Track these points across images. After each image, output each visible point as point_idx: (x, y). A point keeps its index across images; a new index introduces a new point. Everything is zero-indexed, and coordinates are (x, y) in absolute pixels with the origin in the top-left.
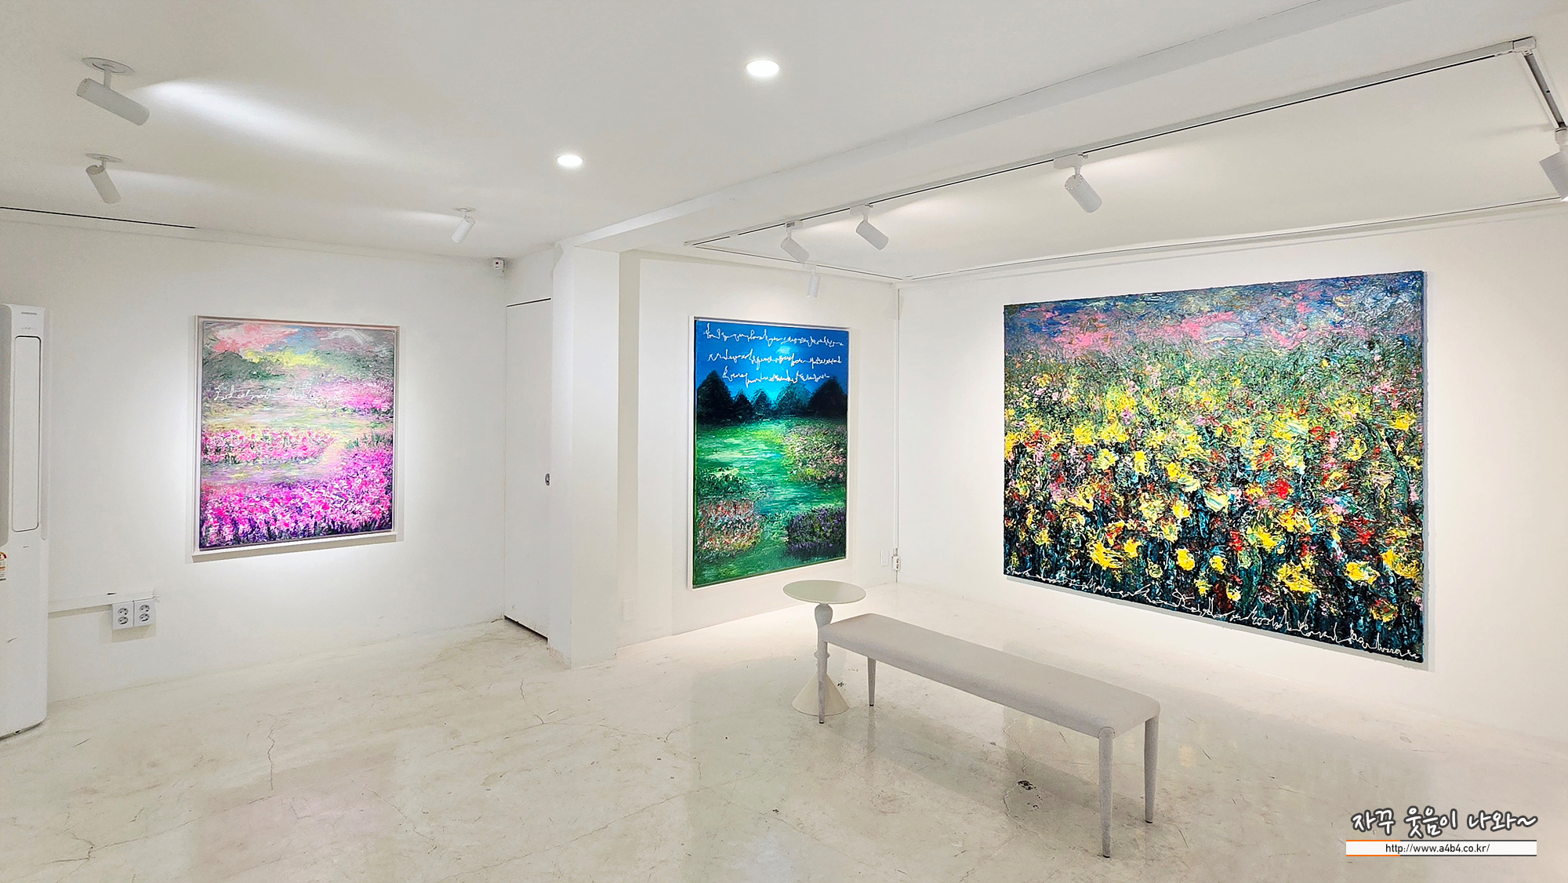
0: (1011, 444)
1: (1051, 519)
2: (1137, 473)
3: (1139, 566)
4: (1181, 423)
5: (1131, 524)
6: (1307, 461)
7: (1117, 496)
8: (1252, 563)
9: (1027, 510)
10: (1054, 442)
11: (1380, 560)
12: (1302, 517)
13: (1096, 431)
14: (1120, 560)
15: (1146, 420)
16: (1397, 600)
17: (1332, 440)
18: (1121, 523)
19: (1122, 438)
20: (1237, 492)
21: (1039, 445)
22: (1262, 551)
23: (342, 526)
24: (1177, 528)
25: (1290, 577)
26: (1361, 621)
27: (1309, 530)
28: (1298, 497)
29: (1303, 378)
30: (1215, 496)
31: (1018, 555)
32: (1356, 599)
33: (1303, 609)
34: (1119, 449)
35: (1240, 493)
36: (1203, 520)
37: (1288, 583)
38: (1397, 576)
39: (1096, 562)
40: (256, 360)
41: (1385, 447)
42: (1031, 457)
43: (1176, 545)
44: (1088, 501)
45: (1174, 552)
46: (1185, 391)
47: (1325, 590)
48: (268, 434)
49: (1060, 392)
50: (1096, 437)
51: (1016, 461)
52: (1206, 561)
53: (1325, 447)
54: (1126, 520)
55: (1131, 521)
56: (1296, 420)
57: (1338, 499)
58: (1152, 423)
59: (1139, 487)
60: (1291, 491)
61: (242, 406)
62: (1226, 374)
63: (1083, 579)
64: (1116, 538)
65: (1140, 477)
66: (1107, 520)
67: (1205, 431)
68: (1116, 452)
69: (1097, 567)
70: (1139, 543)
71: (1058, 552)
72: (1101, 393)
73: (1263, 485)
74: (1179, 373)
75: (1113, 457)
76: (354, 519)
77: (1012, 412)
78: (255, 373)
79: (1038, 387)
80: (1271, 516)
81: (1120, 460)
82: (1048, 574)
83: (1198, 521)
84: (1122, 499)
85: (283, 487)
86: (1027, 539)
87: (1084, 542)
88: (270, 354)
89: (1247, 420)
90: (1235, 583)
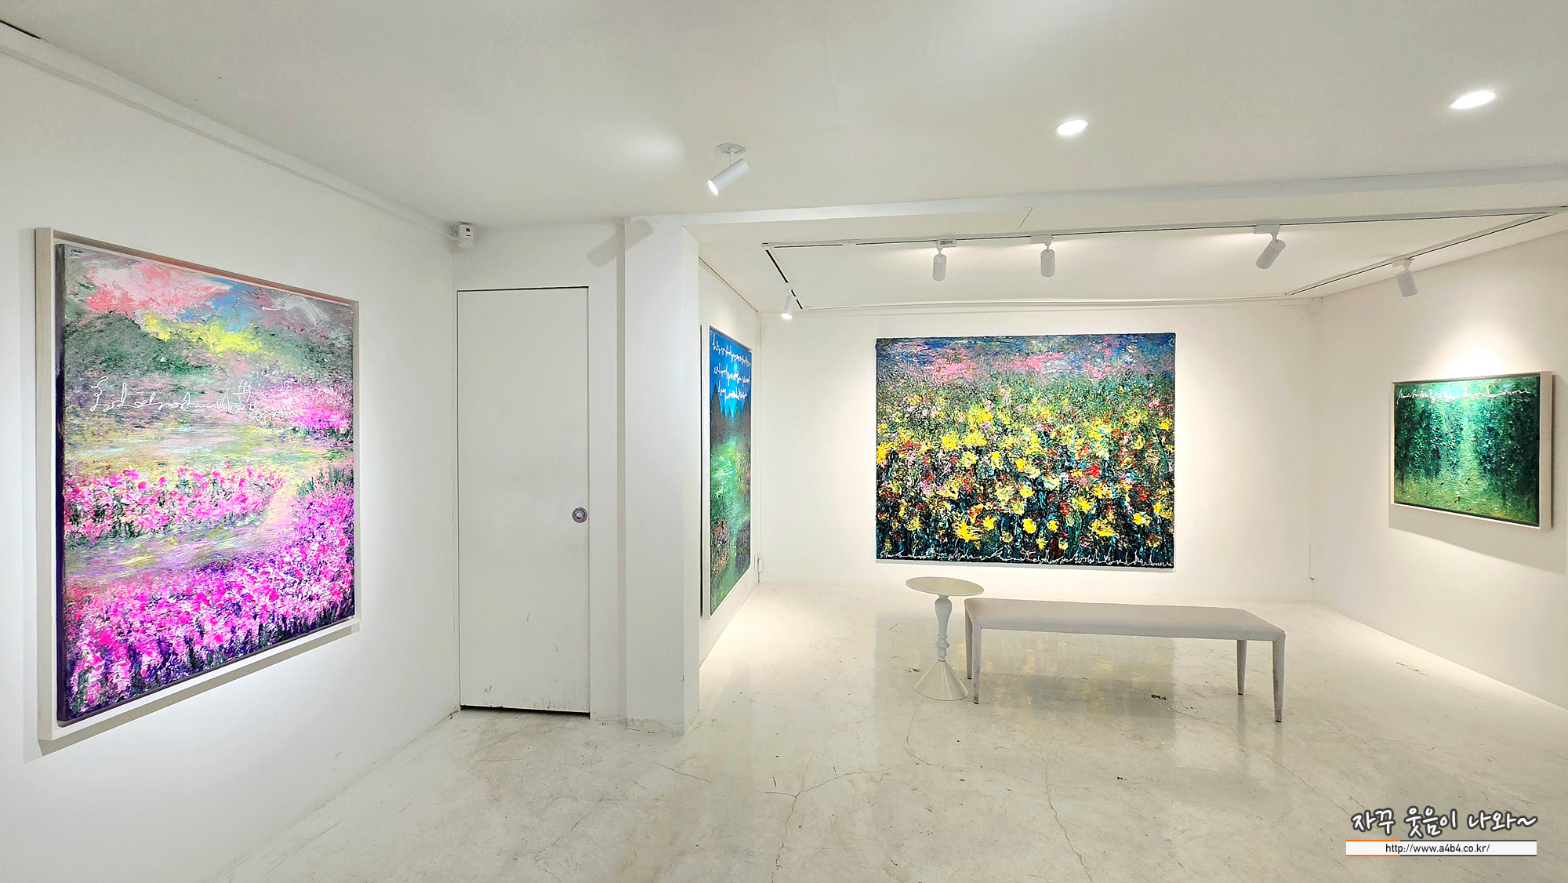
0: (883, 453)
1: (922, 508)
2: (993, 468)
3: (995, 536)
4: (1027, 430)
5: (988, 505)
6: (1110, 451)
7: (978, 486)
8: (1075, 523)
9: (899, 504)
10: (924, 448)
11: (1152, 510)
12: (1107, 488)
13: (960, 438)
14: (979, 533)
15: (1000, 429)
16: (1162, 533)
17: (1125, 437)
18: (981, 506)
19: (982, 442)
20: (1065, 475)
21: (910, 451)
22: (1082, 513)
23: (295, 623)
24: (1023, 504)
25: (1099, 528)
26: (1142, 549)
27: (1111, 496)
28: (1104, 475)
29: (1108, 398)
30: (1051, 480)
31: (891, 541)
32: (1139, 536)
33: (1107, 547)
34: (978, 451)
35: (1068, 476)
36: (1042, 497)
37: (1098, 532)
38: (1162, 518)
39: (961, 537)
40: (164, 336)
41: (1155, 440)
42: (903, 462)
43: (1021, 518)
44: (953, 492)
45: (1021, 521)
46: (1029, 408)
47: (1121, 535)
48: (188, 477)
49: (929, 409)
50: (961, 443)
51: (889, 466)
52: (1044, 525)
53: (1121, 442)
54: (984, 504)
55: (988, 504)
56: (1103, 425)
57: (1128, 474)
58: (1005, 431)
59: (995, 478)
60: (1101, 472)
61: (142, 423)
62: (1058, 395)
63: (949, 552)
64: (977, 517)
65: (995, 471)
66: (969, 505)
67: (1043, 435)
68: (976, 453)
69: (961, 541)
70: (994, 519)
71: (927, 534)
72: (965, 409)
73: (1083, 469)
74: (1025, 394)
75: (974, 458)
76: (310, 609)
77: (884, 426)
78: (163, 360)
79: (909, 405)
80: (1087, 489)
81: (980, 459)
82: (918, 553)
83: (1038, 498)
84: (982, 488)
85: (214, 571)
86: (900, 527)
87: (950, 524)
88: (187, 326)
89: (1072, 426)
90: (1064, 537)
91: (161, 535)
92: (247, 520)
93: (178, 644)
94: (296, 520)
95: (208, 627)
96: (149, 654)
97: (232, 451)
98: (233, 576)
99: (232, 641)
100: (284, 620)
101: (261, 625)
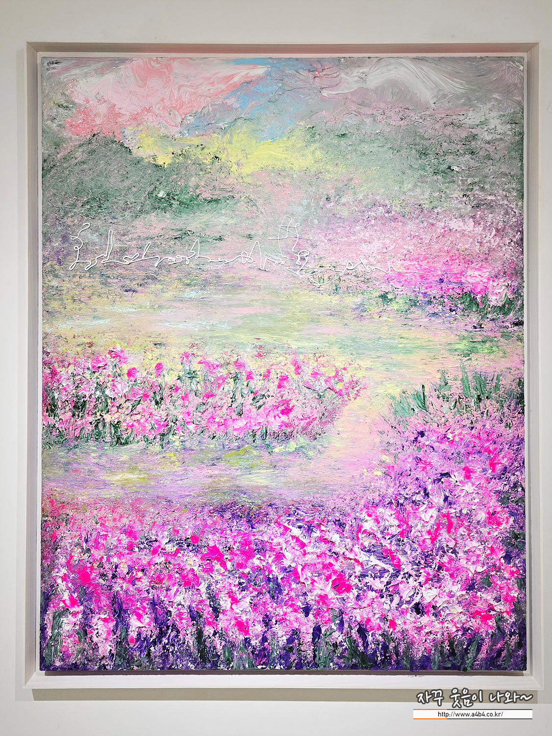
40: (164, 160)
78: (161, 194)
91: (156, 448)
92: (292, 445)
93: (180, 615)
94: (388, 459)
95: (225, 603)
96: (139, 617)
97: (266, 330)
98: (267, 533)
99: (264, 639)
100: (362, 632)
101: (317, 631)
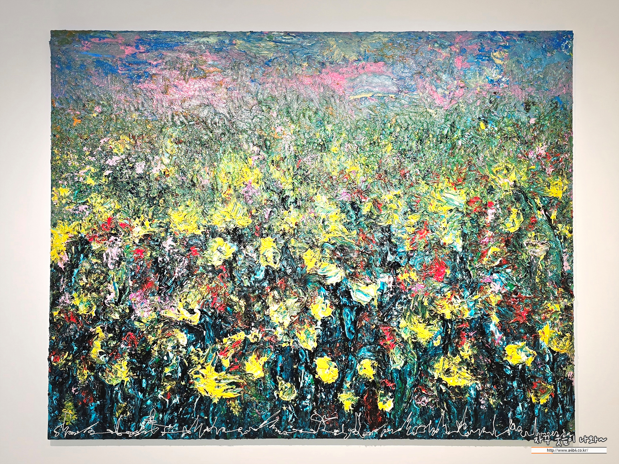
0: (62, 240)
1: (133, 342)
2: (263, 267)
3: (265, 389)
5: (255, 334)
6: (464, 235)
7: (235, 299)
8: (406, 362)
9: (92, 336)
10: (139, 232)
11: (537, 338)
12: (460, 301)
13: (204, 214)
14: (238, 385)
15: (275, 197)
16: (554, 381)
17: (490, 211)
18: (241, 336)
19: (243, 221)
20: (387, 279)
21: (113, 238)
22: (417, 345)
24: (315, 331)
25: (448, 372)
26: (520, 408)
27: (467, 315)
28: (455, 278)
29: (460, 142)
30: (363, 287)
31: (76, 406)
32: (515, 384)
33: (461, 405)
35: (392, 279)
36: (349, 317)
37: (445, 379)
38: (553, 352)
39: (204, 394)
41: (540, 215)
42: (100, 256)
43: (313, 354)
44: (192, 312)
45: (312, 362)
46: (325, 159)
47: (484, 380)
49: (147, 160)
50: (204, 223)
51: (73, 265)
52: (352, 367)
53: (482, 219)
54: (247, 331)
55: (255, 331)
56: (453, 191)
57: (495, 276)
58: (284, 200)
59: (265, 284)
60: (448, 272)
62: (375, 138)
63: (184, 422)
64: (233, 356)
65: (267, 271)
66: (220, 334)
67: (349, 208)
68: (233, 240)
69: (205, 401)
70: (264, 359)
71: (143, 391)
72: (214, 162)
73: (418, 268)
74: (319, 136)
75: (229, 248)
77: (65, 192)
79: (110, 154)
80: (426, 303)
81: (240, 251)
82: (126, 425)
83: (342, 320)
84: (242, 303)
86: (92, 379)
87: (185, 370)
89: (399, 192)
90: (387, 389)
